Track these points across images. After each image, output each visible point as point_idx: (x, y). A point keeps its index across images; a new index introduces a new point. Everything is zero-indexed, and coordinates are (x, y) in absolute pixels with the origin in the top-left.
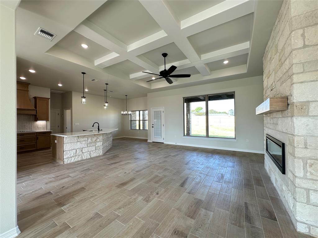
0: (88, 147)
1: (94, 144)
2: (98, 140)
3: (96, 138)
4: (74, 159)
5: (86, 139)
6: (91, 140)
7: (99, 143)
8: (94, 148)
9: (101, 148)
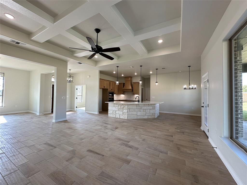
0: (118, 111)
1: (122, 110)
2: (124, 108)
3: (123, 106)
4: (112, 115)
5: (118, 106)
6: (120, 107)
7: (125, 110)
8: (122, 113)
9: (126, 114)
